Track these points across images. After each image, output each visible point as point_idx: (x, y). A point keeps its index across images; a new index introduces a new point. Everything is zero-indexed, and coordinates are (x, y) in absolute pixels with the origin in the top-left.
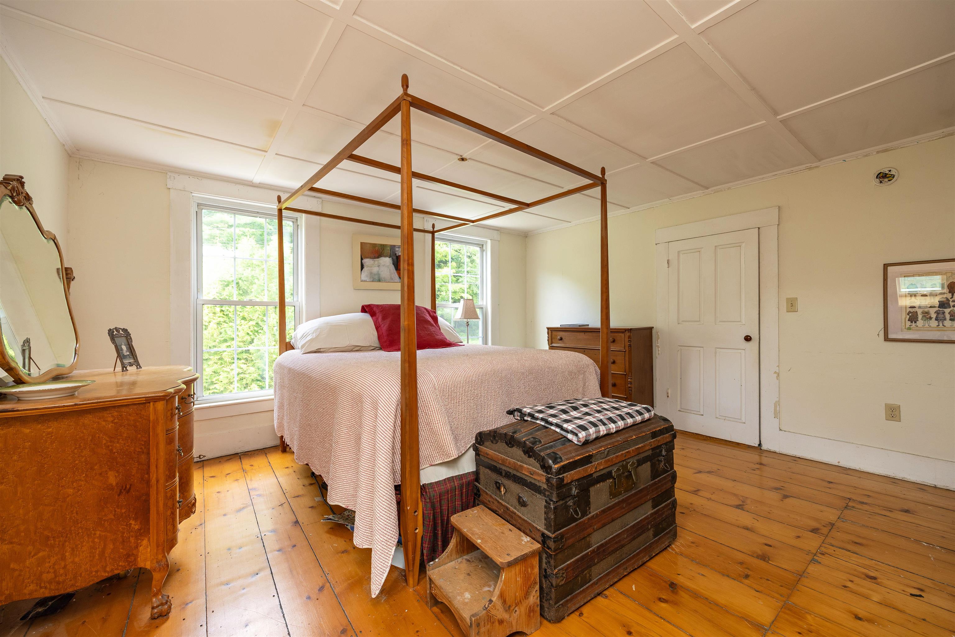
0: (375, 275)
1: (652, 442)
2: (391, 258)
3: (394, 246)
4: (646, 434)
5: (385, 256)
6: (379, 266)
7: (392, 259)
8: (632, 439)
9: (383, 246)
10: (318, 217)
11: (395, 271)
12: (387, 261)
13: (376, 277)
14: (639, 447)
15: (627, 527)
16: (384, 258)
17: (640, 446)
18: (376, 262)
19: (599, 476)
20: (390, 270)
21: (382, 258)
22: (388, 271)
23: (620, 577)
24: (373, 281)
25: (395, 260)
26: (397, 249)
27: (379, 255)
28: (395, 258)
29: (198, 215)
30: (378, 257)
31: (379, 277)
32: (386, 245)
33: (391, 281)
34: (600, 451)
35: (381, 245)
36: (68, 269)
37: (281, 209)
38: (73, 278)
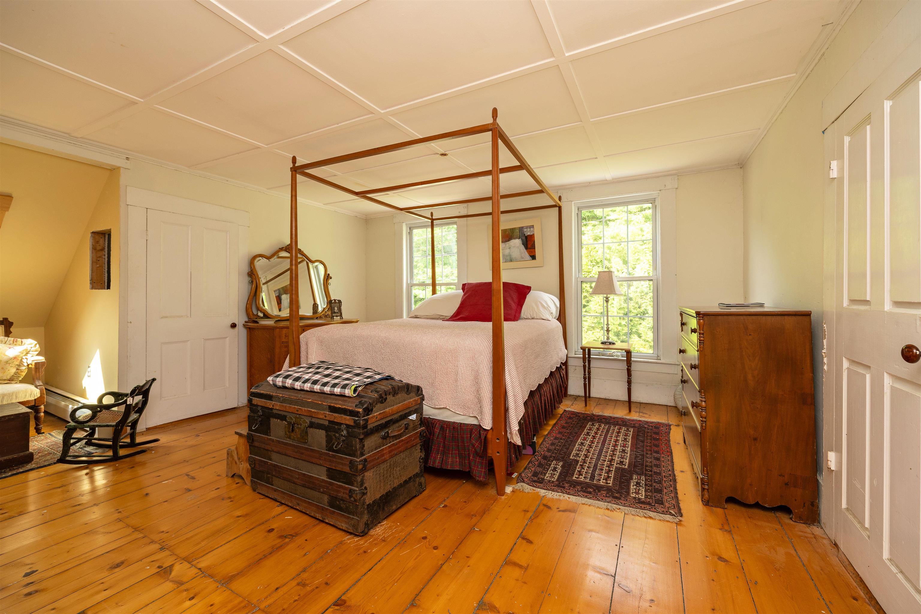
0: (507, 256)
1: (326, 414)
2: (520, 239)
3: (523, 227)
4: (322, 404)
5: (515, 239)
6: (510, 248)
7: (522, 239)
8: (307, 401)
9: (512, 230)
10: (465, 219)
11: (525, 250)
12: (517, 243)
13: (508, 258)
14: (311, 411)
15: (299, 471)
16: (514, 240)
17: (313, 410)
18: (507, 245)
19: (277, 414)
20: (520, 250)
21: (512, 240)
22: (519, 251)
23: (293, 506)
24: (506, 262)
25: (525, 240)
26: (525, 230)
27: (509, 238)
28: (524, 238)
29: (410, 233)
30: (509, 241)
31: (511, 258)
32: (515, 228)
33: (522, 259)
34: (278, 396)
35: (511, 229)
36: (329, 274)
37: (433, 220)
38: (331, 278)
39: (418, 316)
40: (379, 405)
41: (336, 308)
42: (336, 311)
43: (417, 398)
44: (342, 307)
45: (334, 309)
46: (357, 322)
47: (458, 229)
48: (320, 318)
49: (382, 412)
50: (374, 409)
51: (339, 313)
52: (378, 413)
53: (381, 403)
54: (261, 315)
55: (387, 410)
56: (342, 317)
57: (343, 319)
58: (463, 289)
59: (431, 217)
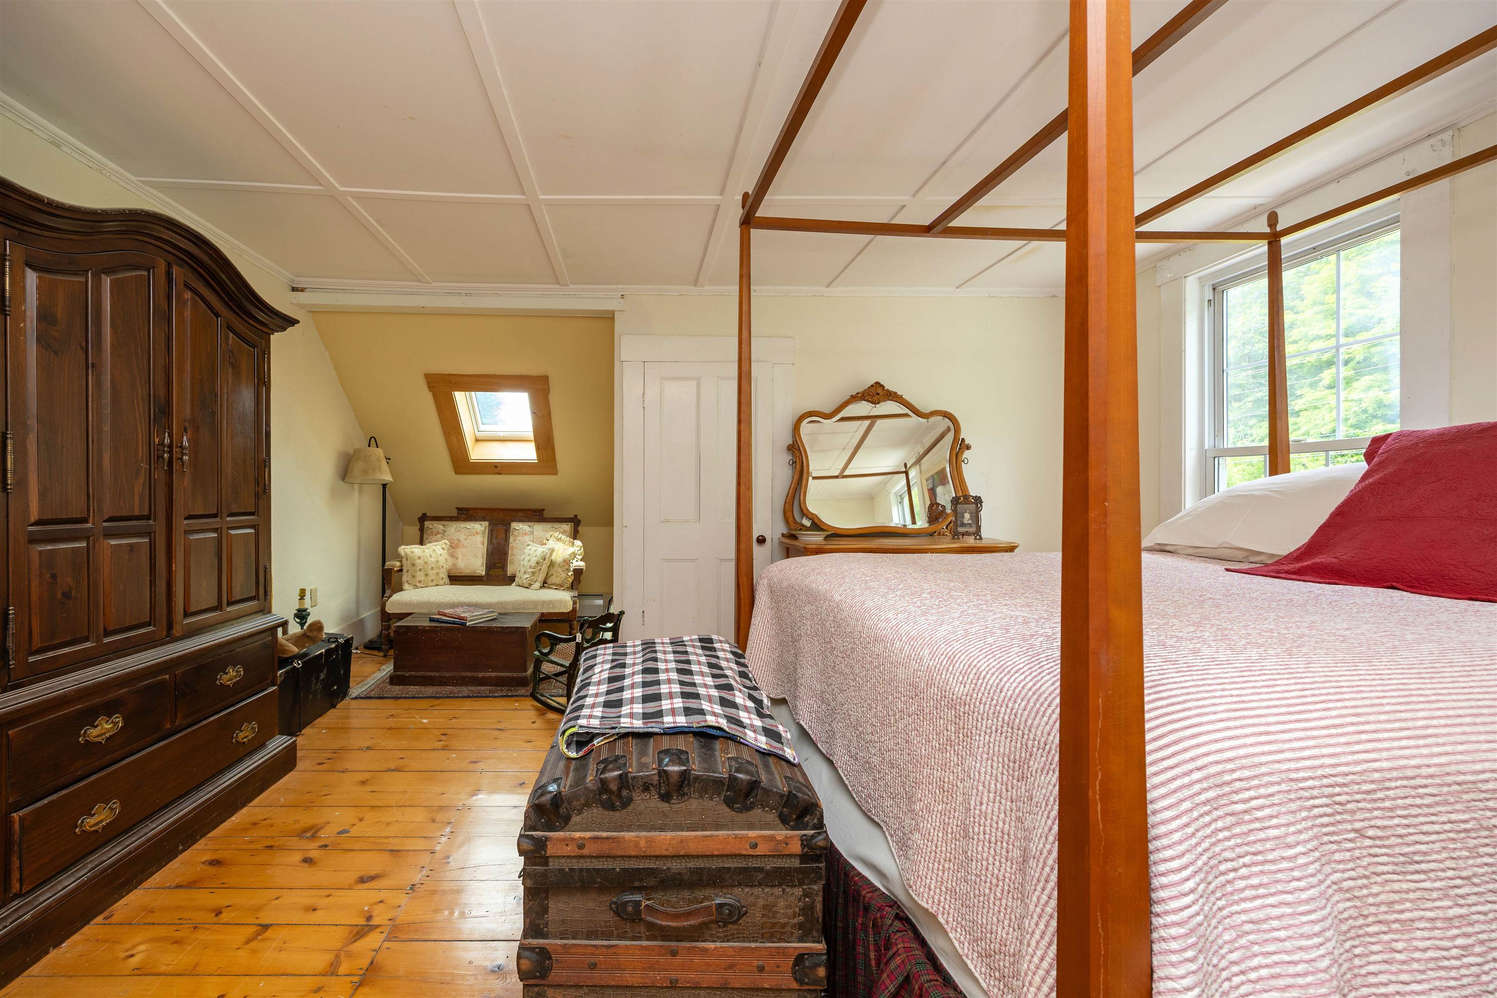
29: (1215, 303)
36: (963, 439)
37: (1274, 239)
38: (968, 447)
39: (1168, 548)
40: (596, 812)
41: (967, 516)
42: (966, 521)
43: (782, 833)
44: (983, 514)
45: (963, 517)
46: (1011, 549)
47: (1404, 241)
48: (939, 534)
49: (605, 834)
50: (576, 819)
51: (974, 526)
52: (588, 834)
53: (603, 807)
54: (807, 523)
55: (628, 835)
56: (980, 536)
57: (983, 541)
58: (1369, 456)
59: (1268, 230)
